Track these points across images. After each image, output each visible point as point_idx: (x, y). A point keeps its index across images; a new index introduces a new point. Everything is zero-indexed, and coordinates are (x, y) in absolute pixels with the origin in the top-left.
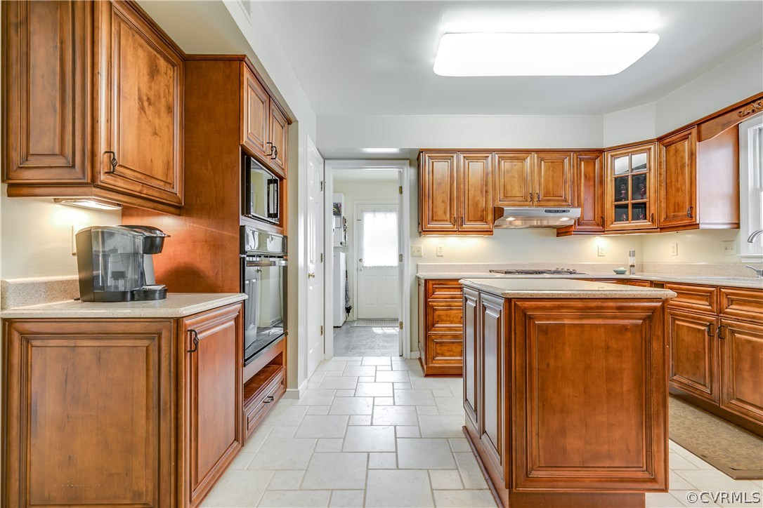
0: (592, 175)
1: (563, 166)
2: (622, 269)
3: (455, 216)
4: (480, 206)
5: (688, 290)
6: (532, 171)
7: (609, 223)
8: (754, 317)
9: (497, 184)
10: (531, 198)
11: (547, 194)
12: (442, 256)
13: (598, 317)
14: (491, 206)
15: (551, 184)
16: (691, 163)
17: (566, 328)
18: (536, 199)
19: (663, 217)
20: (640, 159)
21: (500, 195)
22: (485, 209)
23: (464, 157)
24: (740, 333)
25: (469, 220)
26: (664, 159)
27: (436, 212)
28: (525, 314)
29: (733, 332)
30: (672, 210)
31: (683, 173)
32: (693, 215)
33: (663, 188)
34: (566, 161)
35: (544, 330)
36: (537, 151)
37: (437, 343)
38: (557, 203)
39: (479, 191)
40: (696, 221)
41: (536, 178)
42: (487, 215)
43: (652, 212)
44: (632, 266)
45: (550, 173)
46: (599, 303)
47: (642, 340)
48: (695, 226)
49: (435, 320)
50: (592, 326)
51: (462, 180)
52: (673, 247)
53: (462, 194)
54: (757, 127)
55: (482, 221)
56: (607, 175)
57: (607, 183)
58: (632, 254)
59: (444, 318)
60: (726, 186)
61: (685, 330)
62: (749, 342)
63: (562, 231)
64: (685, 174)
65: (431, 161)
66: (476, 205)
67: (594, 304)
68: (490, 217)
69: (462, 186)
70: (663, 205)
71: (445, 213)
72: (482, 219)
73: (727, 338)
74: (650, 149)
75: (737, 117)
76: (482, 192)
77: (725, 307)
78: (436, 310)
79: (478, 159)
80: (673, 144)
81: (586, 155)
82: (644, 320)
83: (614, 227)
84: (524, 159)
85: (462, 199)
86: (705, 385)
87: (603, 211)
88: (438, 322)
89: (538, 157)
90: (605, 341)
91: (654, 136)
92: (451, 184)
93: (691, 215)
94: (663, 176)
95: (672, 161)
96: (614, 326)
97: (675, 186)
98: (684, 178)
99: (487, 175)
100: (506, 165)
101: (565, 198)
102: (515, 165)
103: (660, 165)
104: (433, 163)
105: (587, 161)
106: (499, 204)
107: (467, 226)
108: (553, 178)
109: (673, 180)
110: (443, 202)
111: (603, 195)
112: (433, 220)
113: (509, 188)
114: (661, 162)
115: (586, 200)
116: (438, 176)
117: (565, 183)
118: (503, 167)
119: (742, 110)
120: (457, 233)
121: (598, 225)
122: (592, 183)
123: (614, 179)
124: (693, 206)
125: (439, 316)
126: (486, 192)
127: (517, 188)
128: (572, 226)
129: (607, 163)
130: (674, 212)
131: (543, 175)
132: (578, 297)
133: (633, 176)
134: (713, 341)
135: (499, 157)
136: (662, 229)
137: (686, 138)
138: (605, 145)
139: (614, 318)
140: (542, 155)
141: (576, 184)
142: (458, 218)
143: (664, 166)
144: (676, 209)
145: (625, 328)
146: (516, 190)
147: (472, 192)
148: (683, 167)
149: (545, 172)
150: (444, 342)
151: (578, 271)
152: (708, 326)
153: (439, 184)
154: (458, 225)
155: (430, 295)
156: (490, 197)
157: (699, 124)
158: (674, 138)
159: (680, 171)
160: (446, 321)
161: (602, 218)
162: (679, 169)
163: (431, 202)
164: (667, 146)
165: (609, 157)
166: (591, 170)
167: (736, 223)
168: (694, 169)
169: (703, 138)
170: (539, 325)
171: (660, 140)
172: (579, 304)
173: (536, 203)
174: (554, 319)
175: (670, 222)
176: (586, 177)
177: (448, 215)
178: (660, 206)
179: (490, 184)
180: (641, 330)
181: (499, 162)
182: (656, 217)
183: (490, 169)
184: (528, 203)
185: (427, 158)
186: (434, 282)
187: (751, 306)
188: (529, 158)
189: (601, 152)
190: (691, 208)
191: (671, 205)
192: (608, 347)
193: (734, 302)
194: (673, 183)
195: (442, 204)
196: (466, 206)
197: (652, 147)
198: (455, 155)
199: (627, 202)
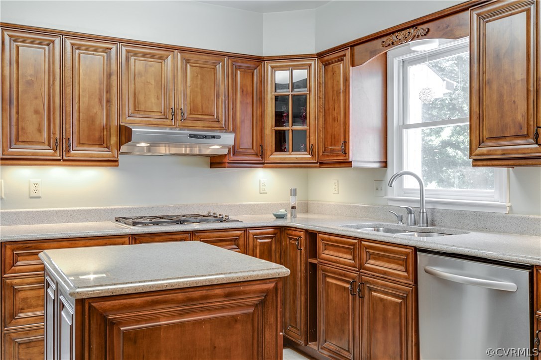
0: (250, 89)
1: (215, 74)
2: (282, 211)
3: (58, 136)
4: (98, 122)
5: (336, 241)
6: (175, 77)
7: (269, 153)
8: (385, 273)
9: (125, 91)
10: (172, 114)
11: (194, 110)
12: (39, 197)
13: (203, 310)
14: (114, 123)
15: (199, 99)
16: (346, 89)
17: (162, 330)
18: (179, 117)
19: (322, 149)
20: (300, 74)
21: (128, 108)
22: (107, 128)
23: (72, 45)
24: (376, 291)
25: (80, 143)
26: (322, 80)
27: (23, 129)
28: (105, 319)
29: (370, 290)
30: (329, 143)
31: (338, 100)
32: (347, 151)
33: (322, 114)
34: (219, 67)
35: (132, 338)
36: (182, 50)
37: (20, 344)
38: (207, 124)
39: (97, 100)
40: (349, 159)
41: (181, 87)
42: (109, 136)
43: (312, 142)
44: (293, 208)
45: (199, 82)
46: (205, 292)
47: (253, 332)
48: (347, 163)
49: (16, 308)
50: (195, 323)
51: (69, 80)
52: (335, 184)
53: (68, 102)
54: (401, 58)
55: (101, 145)
56: (267, 91)
57: (267, 102)
58: (294, 192)
59: (33, 302)
60: (375, 120)
61: (334, 289)
62: (381, 300)
63: (216, 162)
64: (340, 102)
65: (14, 44)
66: (92, 120)
67: (197, 294)
68: (114, 140)
69: (69, 90)
70: (322, 135)
71: (40, 131)
72: (101, 142)
73: (366, 296)
74: (310, 65)
75: (381, 47)
76: (100, 100)
77: (364, 262)
78: (19, 291)
79: (95, 49)
80: (331, 63)
81: (243, 62)
82: (256, 306)
83: (274, 158)
84: (164, 58)
85: (69, 109)
86: (348, 351)
87: (262, 137)
88: (22, 310)
89: (183, 59)
90: (211, 340)
91: (313, 51)
92: (51, 86)
93: (345, 152)
94: (322, 101)
95: (330, 85)
96: (221, 319)
97: (332, 115)
98: (339, 107)
99: (109, 76)
100: (138, 64)
101: (217, 117)
102: (151, 66)
103: (320, 87)
104: (18, 47)
105: (245, 71)
106: (127, 121)
107: (78, 152)
108: (202, 88)
109: (331, 107)
110: (36, 112)
111: (262, 116)
112: (17, 140)
113: (141, 98)
114: (320, 83)
115: (242, 122)
116: (27, 71)
117: (218, 97)
118: (133, 67)
119: (384, 39)
120: (61, 162)
121: (257, 155)
122: (249, 100)
123: (274, 97)
124: (347, 140)
125: (24, 300)
126: (108, 101)
127: (153, 100)
128: (226, 155)
129: (267, 75)
130: (331, 146)
131: (188, 84)
132: (176, 287)
133: (294, 96)
134: (355, 300)
135: (128, 51)
136: (322, 164)
137: (341, 59)
138: (265, 53)
139: (222, 308)
140: (188, 56)
141: (230, 100)
142: (61, 139)
143: (323, 89)
144: (333, 142)
145: (234, 319)
146: (153, 102)
147: (85, 100)
148: (339, 93)
149: (192, 79)
150: (32, 341)
151: (232, 217)
152: (351, 284)
153: (30, 83)
154: (61, 151)
155: (7, 266)
156: (114, 109)
157: (353, 45)
158: (332, 56)
159: (336, 97)
160: (37, 306)
161: (262, 146)
162: (336, 95)
163: (14, 111)
164: (326, 64)
165: (270, 68)
166: (249, 83)
167: (384, 162)
168: (347, 97)
169: (356, 62)
170: (124, 332)
171: (320, 55)
172: (180, 296)
173: (178, 123)
174: (147, 321)
175: (328, 156)
176: (242, 91)
177: (45, 135)
178: (320, 136)
179: (114, 90)
180: (253, 320)
181: (127, 59)
182: (316, 150)
183: (114, 67)
184: (168, 122)
185: (7, 39)
186: (15, 246)
187: (383, 261)
188: (170, 58)
189: (260, 60)
190: (345, 142)
191: (329, 136)
192: (215, 347)
193: (371, 256)
194: (331, 110)
195: (34, 116)
196: (76, 122)
197: (313, 63)
198: (57, 40)
199: (287, 128)
